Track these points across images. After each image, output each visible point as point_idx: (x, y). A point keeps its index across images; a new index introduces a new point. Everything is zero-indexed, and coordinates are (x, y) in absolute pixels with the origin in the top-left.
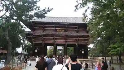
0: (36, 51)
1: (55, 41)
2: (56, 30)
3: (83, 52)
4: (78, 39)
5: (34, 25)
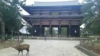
0: (35, 31)
1: (51, 23)
2: (51, 14)
3: (76, 32)
4: (71, 20)
5: (32, 10)
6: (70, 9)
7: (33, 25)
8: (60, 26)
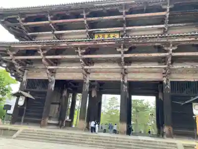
5: (25, 24)
6: (167, 14)
7: (25, 79)
8: (124, 83)
